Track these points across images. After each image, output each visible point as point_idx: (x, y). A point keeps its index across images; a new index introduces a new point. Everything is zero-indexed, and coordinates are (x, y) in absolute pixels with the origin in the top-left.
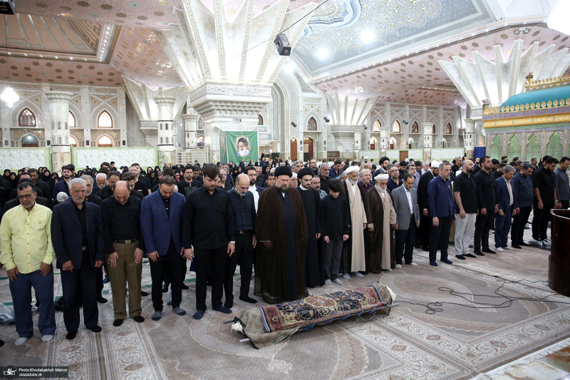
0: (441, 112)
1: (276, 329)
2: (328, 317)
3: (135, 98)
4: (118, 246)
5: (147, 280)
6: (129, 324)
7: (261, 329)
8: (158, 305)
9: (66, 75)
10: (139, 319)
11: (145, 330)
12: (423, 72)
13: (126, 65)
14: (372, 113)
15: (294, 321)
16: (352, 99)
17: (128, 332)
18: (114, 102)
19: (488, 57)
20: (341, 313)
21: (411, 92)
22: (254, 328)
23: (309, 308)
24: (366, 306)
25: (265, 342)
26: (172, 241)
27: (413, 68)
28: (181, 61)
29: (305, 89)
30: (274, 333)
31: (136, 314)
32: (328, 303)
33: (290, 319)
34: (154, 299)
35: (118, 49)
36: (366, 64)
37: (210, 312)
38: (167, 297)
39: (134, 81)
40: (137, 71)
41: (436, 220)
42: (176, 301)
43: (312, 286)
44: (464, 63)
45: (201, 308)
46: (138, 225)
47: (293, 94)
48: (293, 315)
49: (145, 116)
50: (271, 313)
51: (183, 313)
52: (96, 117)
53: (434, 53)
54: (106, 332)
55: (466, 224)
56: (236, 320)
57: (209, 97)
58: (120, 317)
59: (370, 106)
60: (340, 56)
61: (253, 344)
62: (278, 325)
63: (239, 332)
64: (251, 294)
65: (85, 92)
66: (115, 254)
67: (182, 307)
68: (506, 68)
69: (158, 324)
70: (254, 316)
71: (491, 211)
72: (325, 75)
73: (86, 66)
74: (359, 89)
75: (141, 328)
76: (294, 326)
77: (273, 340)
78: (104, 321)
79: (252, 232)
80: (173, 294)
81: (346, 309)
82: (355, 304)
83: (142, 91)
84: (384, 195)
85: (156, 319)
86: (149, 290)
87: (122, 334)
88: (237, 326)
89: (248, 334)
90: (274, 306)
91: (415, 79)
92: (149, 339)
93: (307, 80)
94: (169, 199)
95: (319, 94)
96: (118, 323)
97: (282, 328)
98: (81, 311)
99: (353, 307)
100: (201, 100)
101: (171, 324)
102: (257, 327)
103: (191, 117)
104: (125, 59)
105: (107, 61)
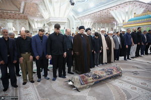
0: (110, 25)
1: (86, 83)
2: (104, 78)
3: (31, 23)
4: (23, 55)
5: (35, 68)
6: (29, 84)
7: (80, 84)
8: (39, 76)
9: (12, 17)
10: (33, 82)
11: (34, 86)
12: (106, 14)
13: (28, 14)
14: (93, 26)
15: (92, 80)
16: (87, 22)
17: (28, 87)
18: (25, 24)
19: (122, 10)
20: (108, 76)
21: (102, 20)
22: (77, 84)
23: (96, 75)
24: (115, 73)
25: (82, 89)
26: (43, 52)
27: (103, 13)
28: (43, 11)
29: (75, 20)
30: (85, 85)
31: (31, 80)
32: (102, 73)
33: (90, 80)
34: (37, 74)
35: (26, 9)
36: (91, 13)
37: (58, 78)
38: (42, 73)
39: (31, 18)
40: (31, 15)
41: (127, 46)
42: (46, 75)
43: (91, 68)
44: (116, 12)
45: (55, 77)
46: (31, 46)
47: (72, 21)
48: (91, 78)
49: (34, 28)
50: (83, 77)
51: (49, 79)
52: (21, 28)
53: (109, 9)
54: (20, 87)
55: (134, 48)
56: (70, 81)
57: (51, 21)
58: (25, 81)
59: (92, 23)
60: (84, 11)
61: (77, 90)
62: (86, 82)
63: (71, 85)
64: (72, 71)
65: (18, 21)
66: (22, 58)
67: (48, 76)
68: (127, 13)
69: (39, 83)
70: (77, 79)
71: (141, 44)
72: (80, 16)
73: (17, 14)
74: (89, 19)
75: (33, 85)
76: (92, 82)
77: (85, 88)
78: (19, 83)
79: (72, 49)
80: (44, 72)
81: (109, 74)
82: (111, 73)
83: (33, 21)
84: (111, 38)
85: (39, 81)
86: (36, 71)
87: (26, 88)
88: (71, 83)
89: (75, 86)
90: (83, 75)
91: (104, 16)
92: (36, 89)
93: (76, 17)
94: (42, 37)
95: (79, 21)
96: (24, 84)
97: (88, 83)
98: (10, 80)
99: (111, 74)
100: (49, 22)
101: (44, 83)
102: (78, 83)
103: (46, 27)
104: (28, 12)
105: (23, 13)
